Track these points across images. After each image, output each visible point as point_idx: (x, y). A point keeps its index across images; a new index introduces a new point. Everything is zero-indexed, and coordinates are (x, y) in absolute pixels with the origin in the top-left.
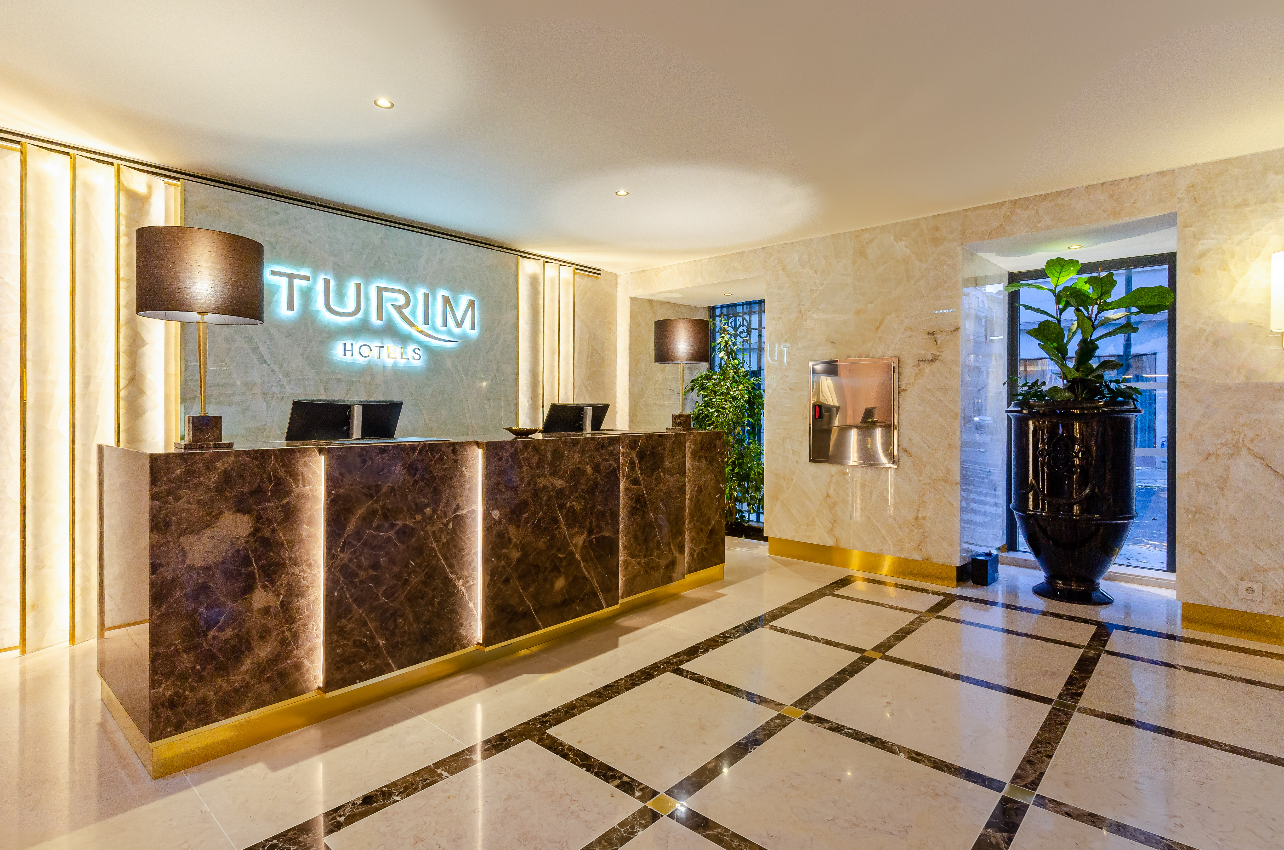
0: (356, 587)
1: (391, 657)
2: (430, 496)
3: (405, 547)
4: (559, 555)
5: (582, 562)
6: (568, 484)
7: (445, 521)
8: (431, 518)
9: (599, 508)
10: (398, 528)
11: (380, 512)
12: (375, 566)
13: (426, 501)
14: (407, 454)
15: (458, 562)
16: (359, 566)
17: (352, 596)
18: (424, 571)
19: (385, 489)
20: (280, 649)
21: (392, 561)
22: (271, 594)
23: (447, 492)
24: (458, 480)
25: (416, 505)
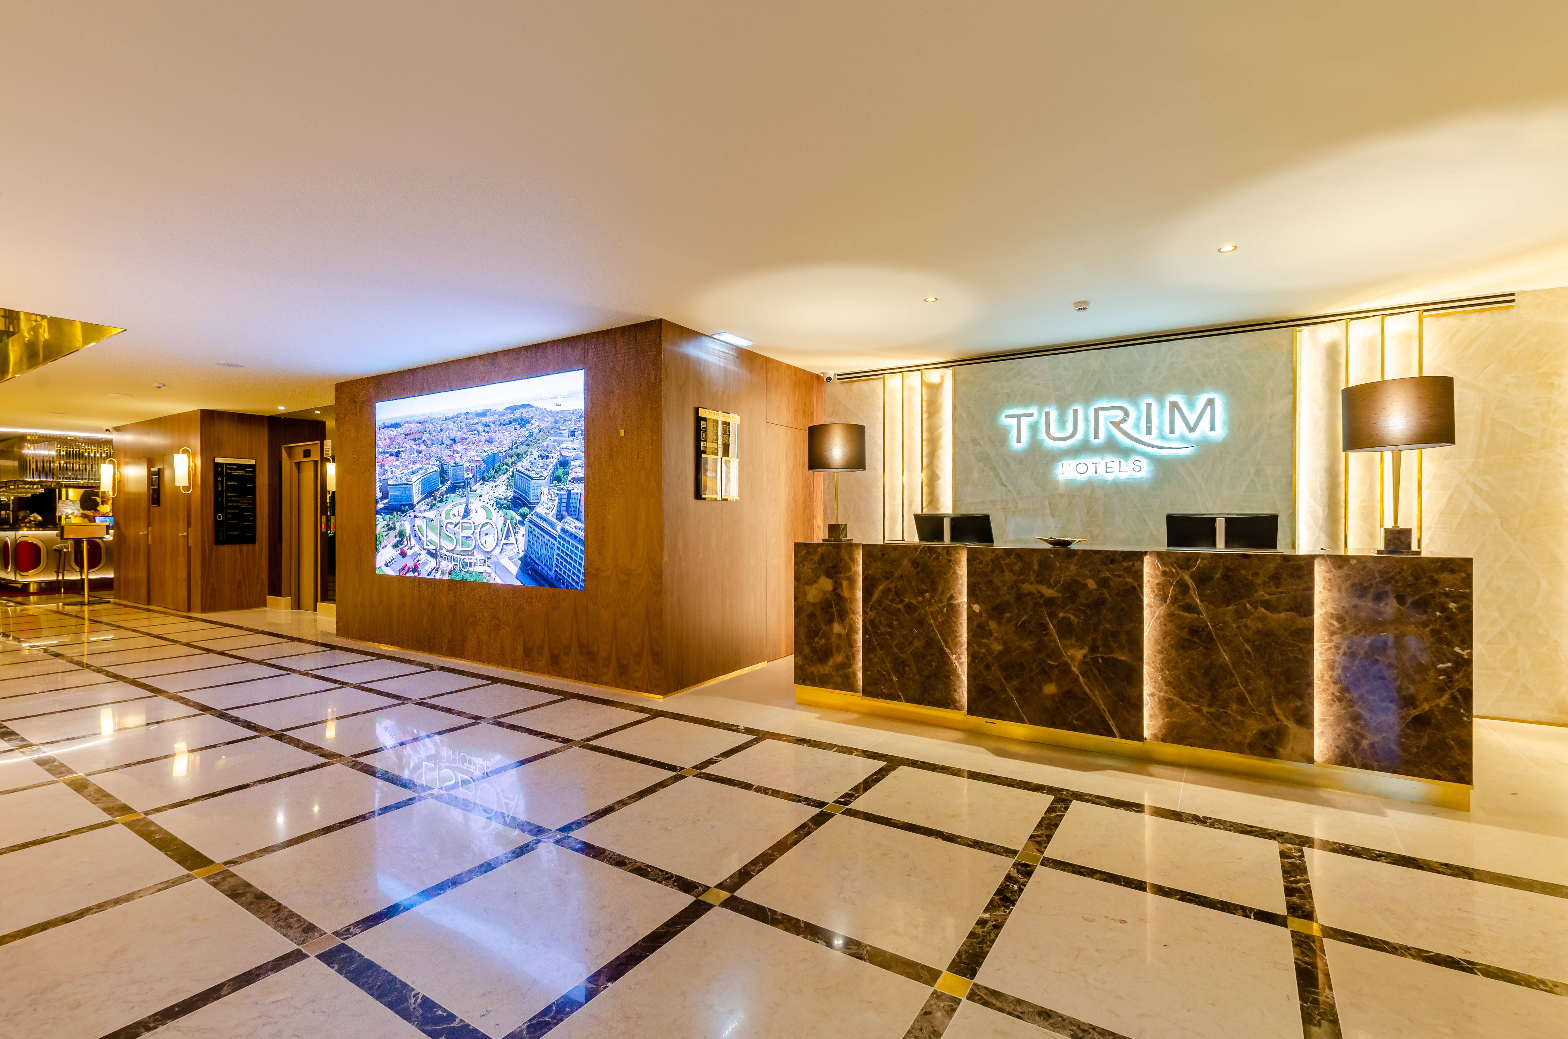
0: (878, 636)
1: (901, 691)
2: (929, 584)
3: (910, 618)
4: (1049, 662)
5: (1081, 677)
6: (1060, 595)
7: (940, 605)
8: (930, 601)
9: (1108, 626)
10: (905, 603)
11: (893, 590)
12: (891, 625)
13: (926, 588)
14: (912, 552)
15: (952, 640)
16: (881, 623)
17: (876, 641)
18: (924, 639)
19: (896, 575)
20: (846, 661)
21: (901, 625)
22: (841, 627)
23: (943, 584)
24: (951, 576)
25: (918, 589)
